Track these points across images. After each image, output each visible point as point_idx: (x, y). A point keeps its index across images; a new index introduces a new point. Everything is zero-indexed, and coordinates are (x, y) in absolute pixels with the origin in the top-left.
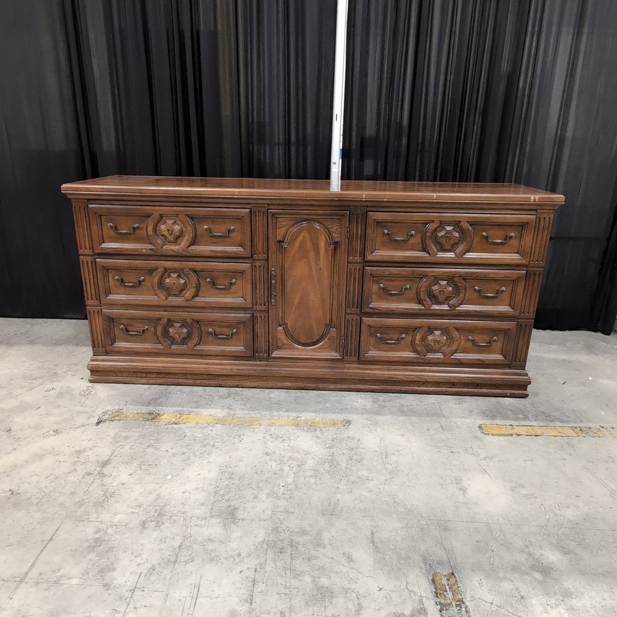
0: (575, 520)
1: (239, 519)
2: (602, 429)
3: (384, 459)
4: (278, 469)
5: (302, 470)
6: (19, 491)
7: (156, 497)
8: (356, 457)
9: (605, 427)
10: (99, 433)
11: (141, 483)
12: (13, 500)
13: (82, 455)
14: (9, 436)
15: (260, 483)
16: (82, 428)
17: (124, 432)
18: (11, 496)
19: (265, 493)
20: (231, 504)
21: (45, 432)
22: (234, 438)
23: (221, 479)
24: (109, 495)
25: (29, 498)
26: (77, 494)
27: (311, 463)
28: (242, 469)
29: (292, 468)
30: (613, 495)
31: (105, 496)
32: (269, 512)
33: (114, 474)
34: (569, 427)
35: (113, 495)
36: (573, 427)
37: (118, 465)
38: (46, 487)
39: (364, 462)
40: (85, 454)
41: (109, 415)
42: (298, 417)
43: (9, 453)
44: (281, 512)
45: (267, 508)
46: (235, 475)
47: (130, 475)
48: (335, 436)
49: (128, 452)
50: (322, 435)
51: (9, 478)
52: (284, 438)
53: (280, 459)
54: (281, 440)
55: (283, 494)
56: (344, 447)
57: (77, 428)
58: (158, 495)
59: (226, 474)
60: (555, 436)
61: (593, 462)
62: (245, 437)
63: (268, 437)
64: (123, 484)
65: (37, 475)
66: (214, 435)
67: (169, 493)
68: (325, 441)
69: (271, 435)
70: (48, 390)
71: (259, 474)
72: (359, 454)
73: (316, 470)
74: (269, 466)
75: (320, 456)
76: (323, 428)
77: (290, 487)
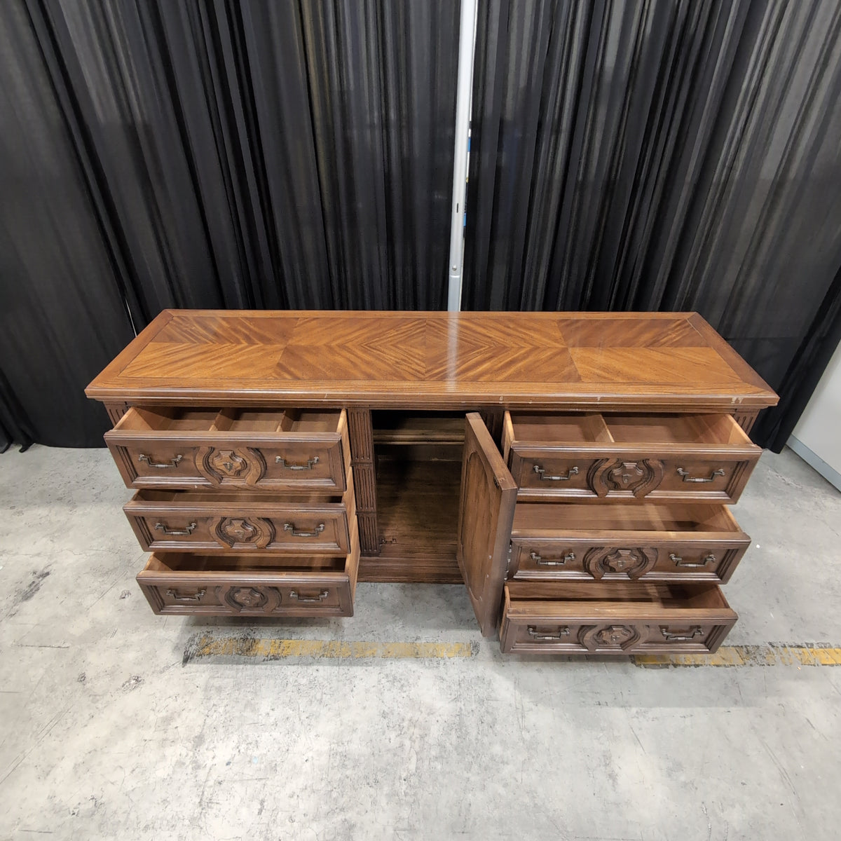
0: (740, 830)
2: (772, 649)
3: (520, 720)
4: (398, 746)
5: (426, 747)
6: (103, 800)
7: (259, 807)
8: (488, 719)
9: (775, 645)
10: (187, 682)
11: (241, 781)
12: (97, 817)
13: (170, 726)
14: (85, 692)
15: (378, 773)
16: (167, 672)
17: (216, 679)
18: (94, 808)
19: (385, 793)
20: (347, 817)
21: (124, 682)
22: (345, 685)
23: (332, 769)
24: (205, 804)
25: (115, 812)
26: (170, 803)
27: (435, 731)
28: (356, 747)
29: (414, 742)
30: (784, 779)
31: (201, 805)
32: (390, 831)
33: (209, 763)
34: (733, 646)
35: (210, 805)
36: (738, 646)
37: (212, 746)
38: (133, 790)
39: (498, 727)
40: (174, 724)
41: (197, 645)
42: (418, 638)
43: (86, 726)
44: (404, 830)
45: (388, 822)
46: (349, 759)
47: (228, 764)
48: (462, 677)
49: (222, 718)
50: (446, 673)
51: (89, 774)
52: (403, 682)
53: (399, 725)
54: (399, 686)
55: (406, 796)
56: (473, 697)
57: (161, 672)
58: (262, 802)
59: (338, 757)
60: (718, 666)
61: (761, 717)
62: (356, 682)
63: (384, 681)
64: (220, 783)
65: (121, 767)
66: (321, 680)
67: (274, 798)
68: (450, 687)
69: (387, 676)
70: (123, 596)
71: (376, 757)
72: (490, 711)
73: (441, 746)
74: (388, 740)
75: (445, 718)
76: (447, 659)
77: (414, 780)
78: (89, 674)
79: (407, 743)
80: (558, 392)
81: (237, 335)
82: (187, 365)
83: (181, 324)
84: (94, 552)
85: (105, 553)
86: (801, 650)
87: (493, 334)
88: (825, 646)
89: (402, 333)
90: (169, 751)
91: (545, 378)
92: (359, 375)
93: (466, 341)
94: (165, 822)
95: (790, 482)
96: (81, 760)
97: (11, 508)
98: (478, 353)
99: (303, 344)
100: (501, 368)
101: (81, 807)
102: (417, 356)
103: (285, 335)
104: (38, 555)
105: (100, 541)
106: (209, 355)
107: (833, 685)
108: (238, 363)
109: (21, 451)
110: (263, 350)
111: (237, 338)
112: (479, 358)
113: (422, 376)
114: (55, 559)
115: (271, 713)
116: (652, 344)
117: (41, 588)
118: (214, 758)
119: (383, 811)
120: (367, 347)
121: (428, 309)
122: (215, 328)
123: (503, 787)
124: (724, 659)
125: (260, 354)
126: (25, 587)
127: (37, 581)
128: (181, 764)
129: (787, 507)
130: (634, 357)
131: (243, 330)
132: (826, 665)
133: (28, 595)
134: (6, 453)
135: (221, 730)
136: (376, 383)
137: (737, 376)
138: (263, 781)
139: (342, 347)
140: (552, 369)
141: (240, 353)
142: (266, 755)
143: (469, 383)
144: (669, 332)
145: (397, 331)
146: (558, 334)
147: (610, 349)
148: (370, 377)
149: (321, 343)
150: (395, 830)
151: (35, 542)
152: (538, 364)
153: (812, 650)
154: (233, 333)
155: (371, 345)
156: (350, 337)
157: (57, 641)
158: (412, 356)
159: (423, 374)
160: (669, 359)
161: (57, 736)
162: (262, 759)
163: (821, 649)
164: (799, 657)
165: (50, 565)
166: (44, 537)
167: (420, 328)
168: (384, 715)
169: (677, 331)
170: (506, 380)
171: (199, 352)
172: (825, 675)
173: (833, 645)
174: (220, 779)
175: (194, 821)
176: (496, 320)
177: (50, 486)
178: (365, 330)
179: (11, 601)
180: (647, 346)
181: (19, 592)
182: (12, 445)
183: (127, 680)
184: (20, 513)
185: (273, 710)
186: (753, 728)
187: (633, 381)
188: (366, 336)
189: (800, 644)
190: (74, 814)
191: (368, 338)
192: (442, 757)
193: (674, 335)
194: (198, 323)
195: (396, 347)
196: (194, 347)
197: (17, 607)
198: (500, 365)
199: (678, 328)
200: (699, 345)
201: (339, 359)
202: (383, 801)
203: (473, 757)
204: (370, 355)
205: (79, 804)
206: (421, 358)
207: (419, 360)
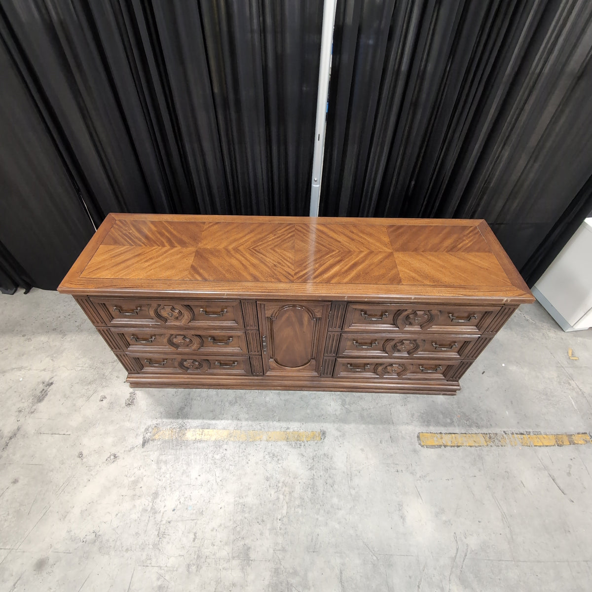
0: (475, 550)
1: (252, 560)
2: (505, 435)
3: (349, 481)
4: (275, 498)
5: (292, 499)
6: (100, 533)
7: (193, 536)
8: (330, 481)
9: (507, 433)
10: (146, 457)
11: (182, 521)
12: (97, 543)
13: (137, 487)
14: (82, 464)
15: (264, 516)
16: (132, 452)
17: (164, 456)
18: (95, 538)
19: (268, 528)
20: (246, 543)
21: (107, 457)
22: (243, 460)
23: (237, 513)
24: (161, 535)
25: (108, 541)
26: (140, 535)
27: (298, 489)
28: (250, 500)
29: (285, 496)
30: (503, 519)
31: (159, 536)
32: (271, 551)
33: (162, 510)
34: (481, 434)
35: (164, 536)
36: (484, 434)
37: (163, 499)
38: (117, 527)
39: (336, 487)
40: (140, 485)
41: (150, 433)
42: (288, 428)
43: (86, 486)
44: (280, 550)
45: (270, 546)
46: (246, 507)
47: (174, 510)
48: (315, 454)
49: (169, 481)
50: (305, 452)
51: (90, 517)
52: (278, 457)
53: (277, 486)
54: (277, 460)
55: (280, 530)
56: (321, 467)
57: (129, 451)
58: (195, 534)
59: (240, 506)
60: (471, 446)
61: (494, 479)
62: (250, 457)
63: (267, 457)
64: (169, 522)
65: (109, 513)
66: (228, 456)
67: (202, 532)
68: (307, 460)
69: (269, 453)
70: (102, 399)
71: (263, 506)
72: (332, 476)
73: (302, 498)
74: (269, 495)
75: (304, 481)
76: (306, 442)
77: (285, 520)
78: (85, 453)
79: (281, 497)
80: (386, 293)
81: (162, 239)
82: (128, 267)
83: (122, 228)
84: (80, 368)
85: (87, 369)
86: (522, 436)
87: (341, 238)
88: (537, 434)
89: (278, 238)
90: (137, 502)
91: (377, 280)
92: (249, 278)
93: (322, 245)
94: (138, 546)
95: (528, 319)
96: (85, 508)
97: (23, 336)
98: (331, 256)
99: (209, 247)
100: (346, 271)
101: (87, 537)
102: (288, 259)
103: (195, 239)
104: (44, 370)
105: (83, 360)
106: (142, 257)
107: (539, 459)
108: (163, 265)
109: (25, 293)
110: (180, 252)
111: (162, 241)
112: (331, 261)
113: (291, 278)
114: (55, 373)
115: (198, 477)
116: (452, 249)
117: (49, 393)
118: (165, 506)
119: (267, 539)
120: (254, 251)
121: (296, 215)
122: (146, 231)
123: (338, 524)
124: (475, 442)
125: (179, 256)
126: (38, 393)
127: (46, 389)
128: (145, 510)
129: (525, 337)
130: (439, 262)
131: (166, 234)
132: (536, 446)
133: (41, 398)
134: (15, 294)
135: (168, 489)
136: (259, 284)
137: (508, 280)
138: (195, 521)
139: (236, 250)
140: (382, 271)
141: (165, 255)
142: (196, 504)
143: (325, 284)
144: (464, 238)
145: (275, 235)
146: (386, 239)
147: (423, 253)
148: (256, 279)
149: (221, 247)
150: (274, 551)
151: (41, 362)
152: (372, 267)
153: (529, 436)
154: (159, 236)
155: (256, 248)
156: (241, 241)
157: (63, 430)
158: (285, 259)
159: (292, 276)
160: (462, 263)
161: (69, 493)
162: (194, 507)
163: (535, 436)
164: (521, 441)
165: (53, 377)
166: (46, 358)
167: (290, 233)
168: (267, 479)
169: (469, 237)
170: (350, 282)
171: (136, 254)
172: (535, 452)
173: (542, 433)
174: (169, 520)
175: (156, 546)
176: (344, 226)
177: (47, 320)
178: (252, 235)
179: (30, 403)
180: (448, 251)
181: (35, 396)
182: (19, 289)
183: (109, 456)
184: (29, 340)
185: (199, 476)
186: (489, 487)
187: (437, 284)
188: (252, 240)
189: (523, 432)
190: (83, 542)
191: (254, 242)
192: (302, 505)
193: (467, 241)
194: (134, 226)
195: (274, 251)
196: (132, 249)
197: (34, 407)
198: (346, 268)
199: (471, 234)
200: (484, 251)
201: (234, 262)
202: (267, 533)
203: (321, 506)
204: (256, 258)
205: (86, 536)
206: (291, 261)
207: (291, 263)
